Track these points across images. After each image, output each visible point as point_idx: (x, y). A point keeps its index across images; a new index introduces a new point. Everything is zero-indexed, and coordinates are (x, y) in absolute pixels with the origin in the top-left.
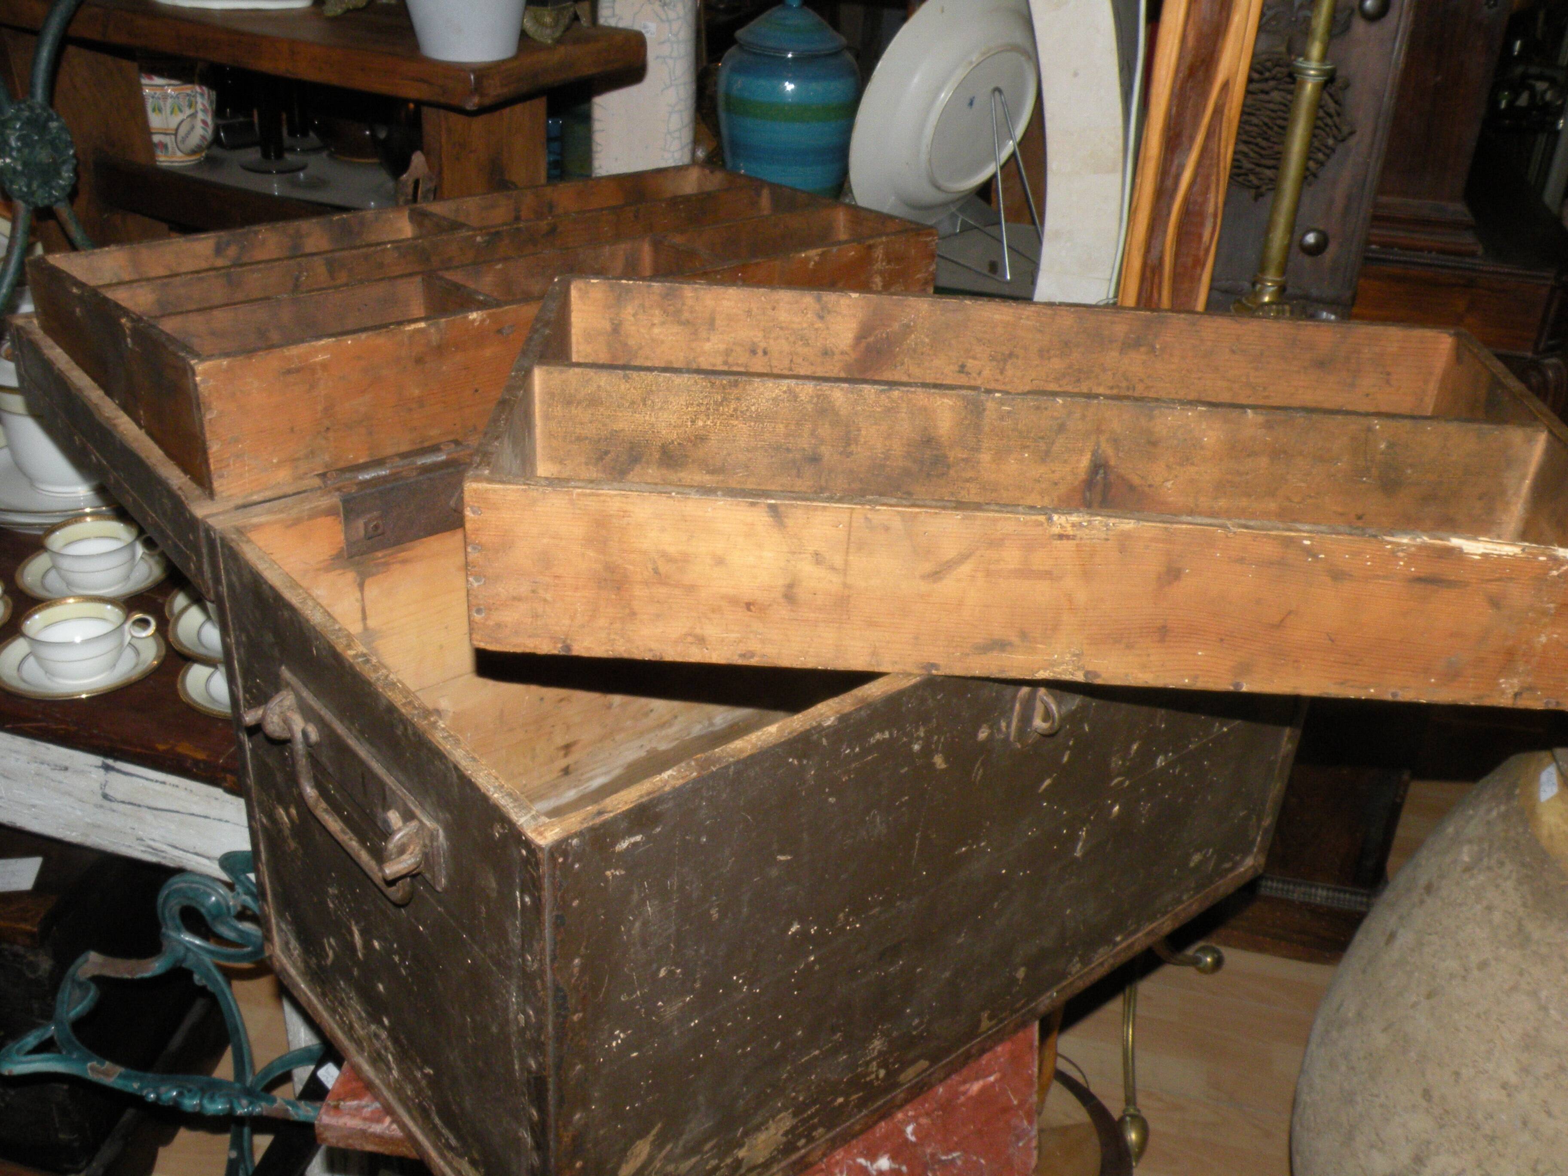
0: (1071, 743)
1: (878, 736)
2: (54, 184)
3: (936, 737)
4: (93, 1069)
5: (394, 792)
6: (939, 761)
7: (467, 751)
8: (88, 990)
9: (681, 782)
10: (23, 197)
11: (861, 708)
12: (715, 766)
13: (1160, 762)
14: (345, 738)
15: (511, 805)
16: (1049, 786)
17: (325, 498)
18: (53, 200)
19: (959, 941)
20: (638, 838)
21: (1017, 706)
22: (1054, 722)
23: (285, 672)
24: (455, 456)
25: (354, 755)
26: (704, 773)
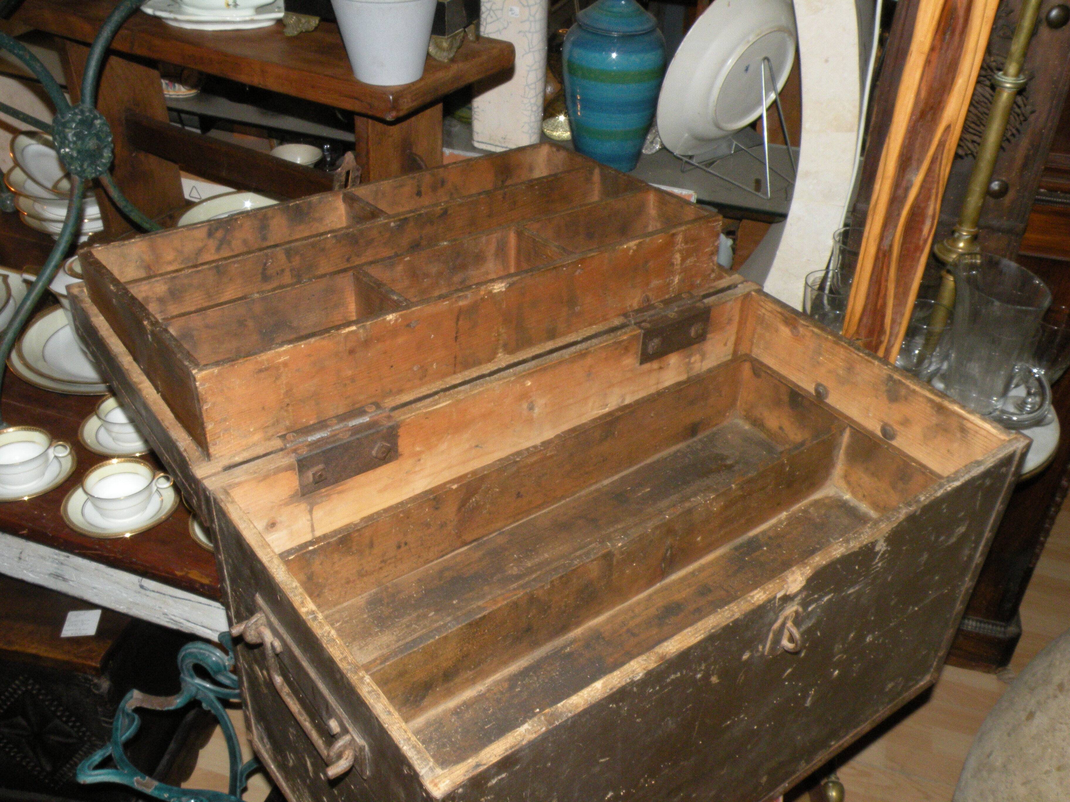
0: (807, 645)
1: (673, 677)
2: (98, 162)
3: (713, 667)
4: (138, 783)
5: (334, 710)
6: (714, 679)
7: (385, 705)
8: (133, 720)
9: (534, 736)
10: (78, 173)
11: (661, 665)
12: (558, 721)
13: (869, 639)
14: (300, 659)
15: (416, 757)
16: (791, 673)
17: (286, 459)
18: (98, 173)
19: (722, 773)
20: (504, 775)
21: (771, 636)
22: (796, 645)
23: (259, 600)
24: (376, 418)
25: (307, 675)
26: (550, 727)
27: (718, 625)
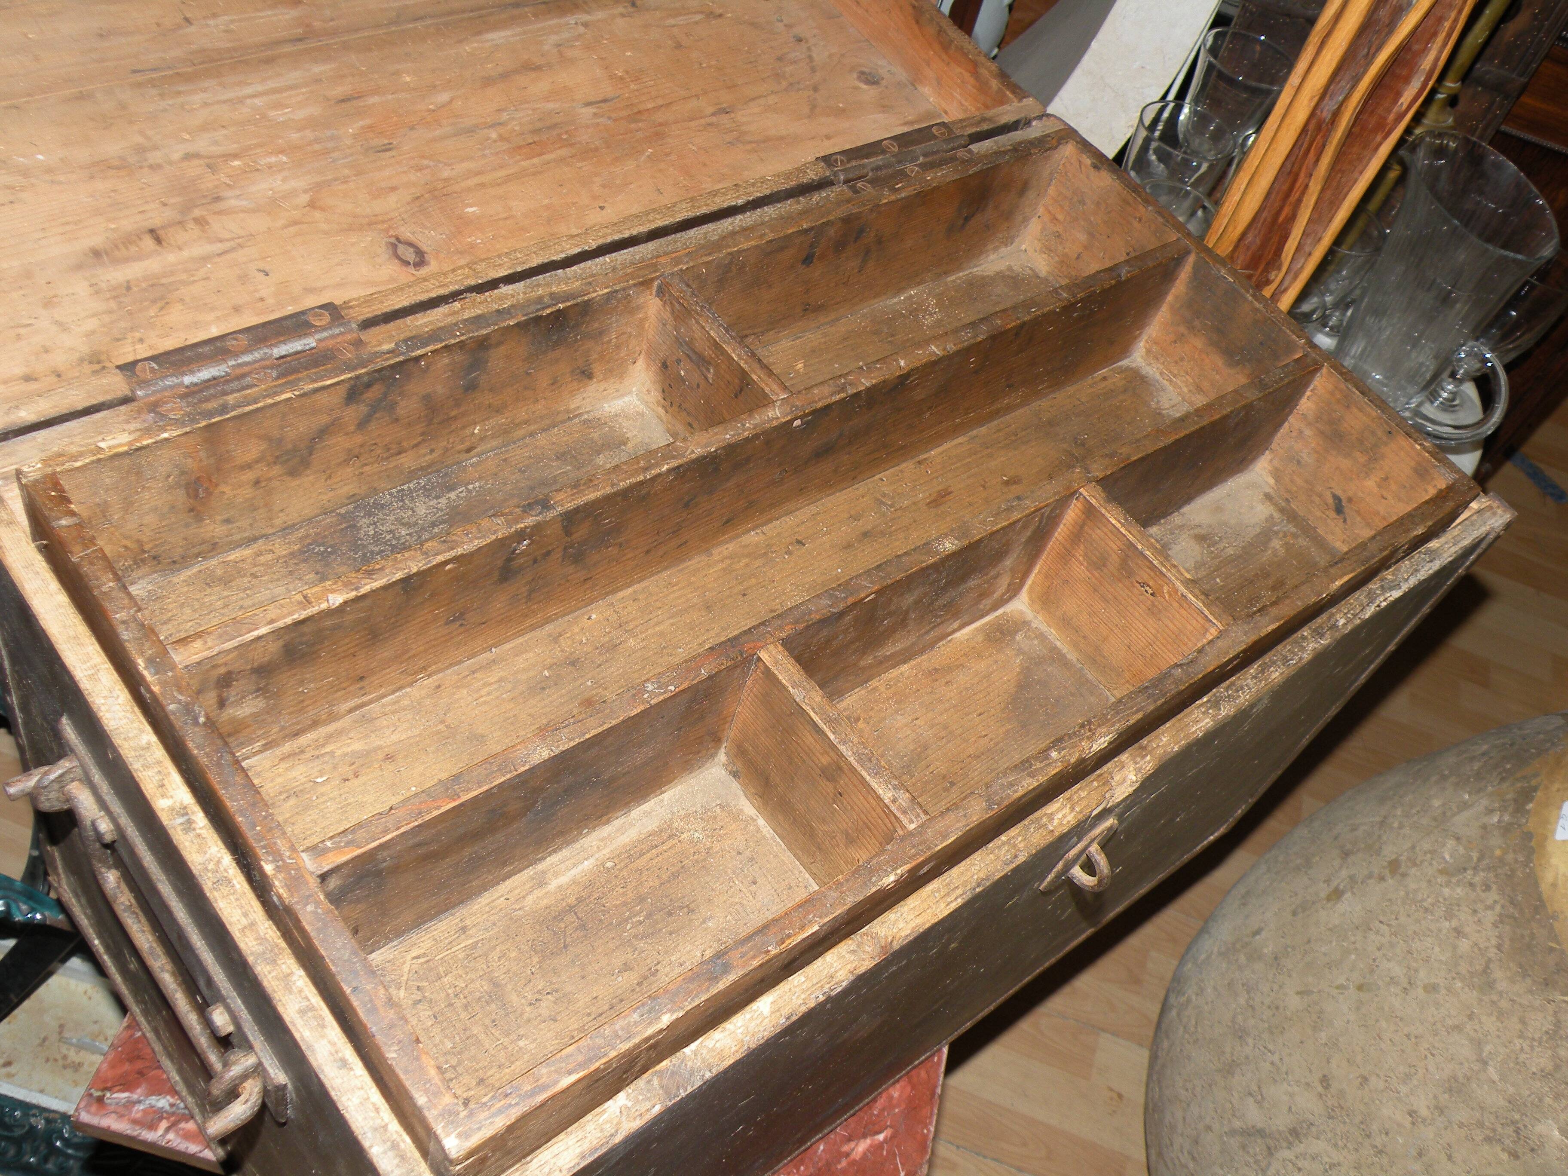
3: (958, 934)
5: (227, 1000)
6: (953, 946)
9: (637, 1124)
21: (1059, 866)
22: (1099, 879)
26: (670, 1104)
27: (987, 878)
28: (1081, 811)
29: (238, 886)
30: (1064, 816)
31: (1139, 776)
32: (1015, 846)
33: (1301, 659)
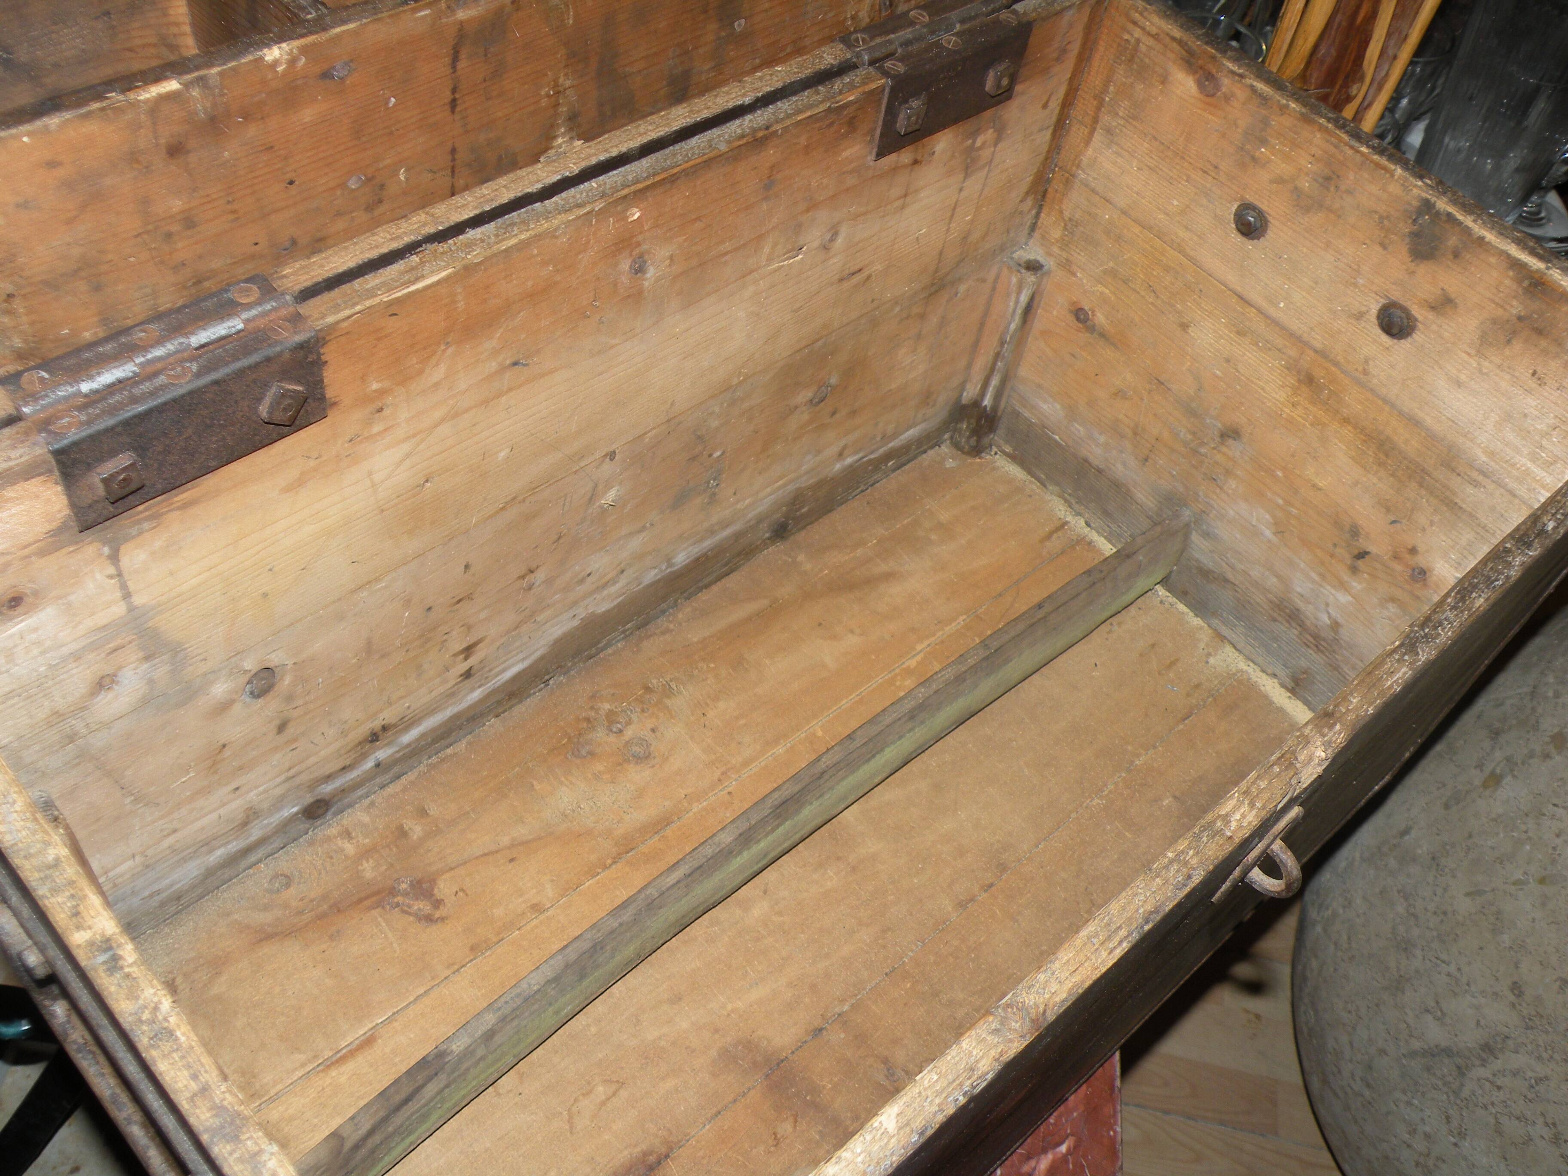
17: (20, 451)
24: (261, 323)
28: (1263, 807)
29: (183, 1039)
30: (1243, 816)
31: (1329, 751)
32: (1186, 863)
33: (1508, 577)
